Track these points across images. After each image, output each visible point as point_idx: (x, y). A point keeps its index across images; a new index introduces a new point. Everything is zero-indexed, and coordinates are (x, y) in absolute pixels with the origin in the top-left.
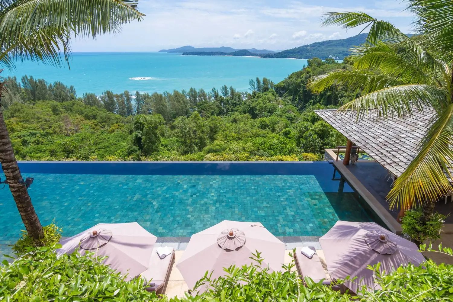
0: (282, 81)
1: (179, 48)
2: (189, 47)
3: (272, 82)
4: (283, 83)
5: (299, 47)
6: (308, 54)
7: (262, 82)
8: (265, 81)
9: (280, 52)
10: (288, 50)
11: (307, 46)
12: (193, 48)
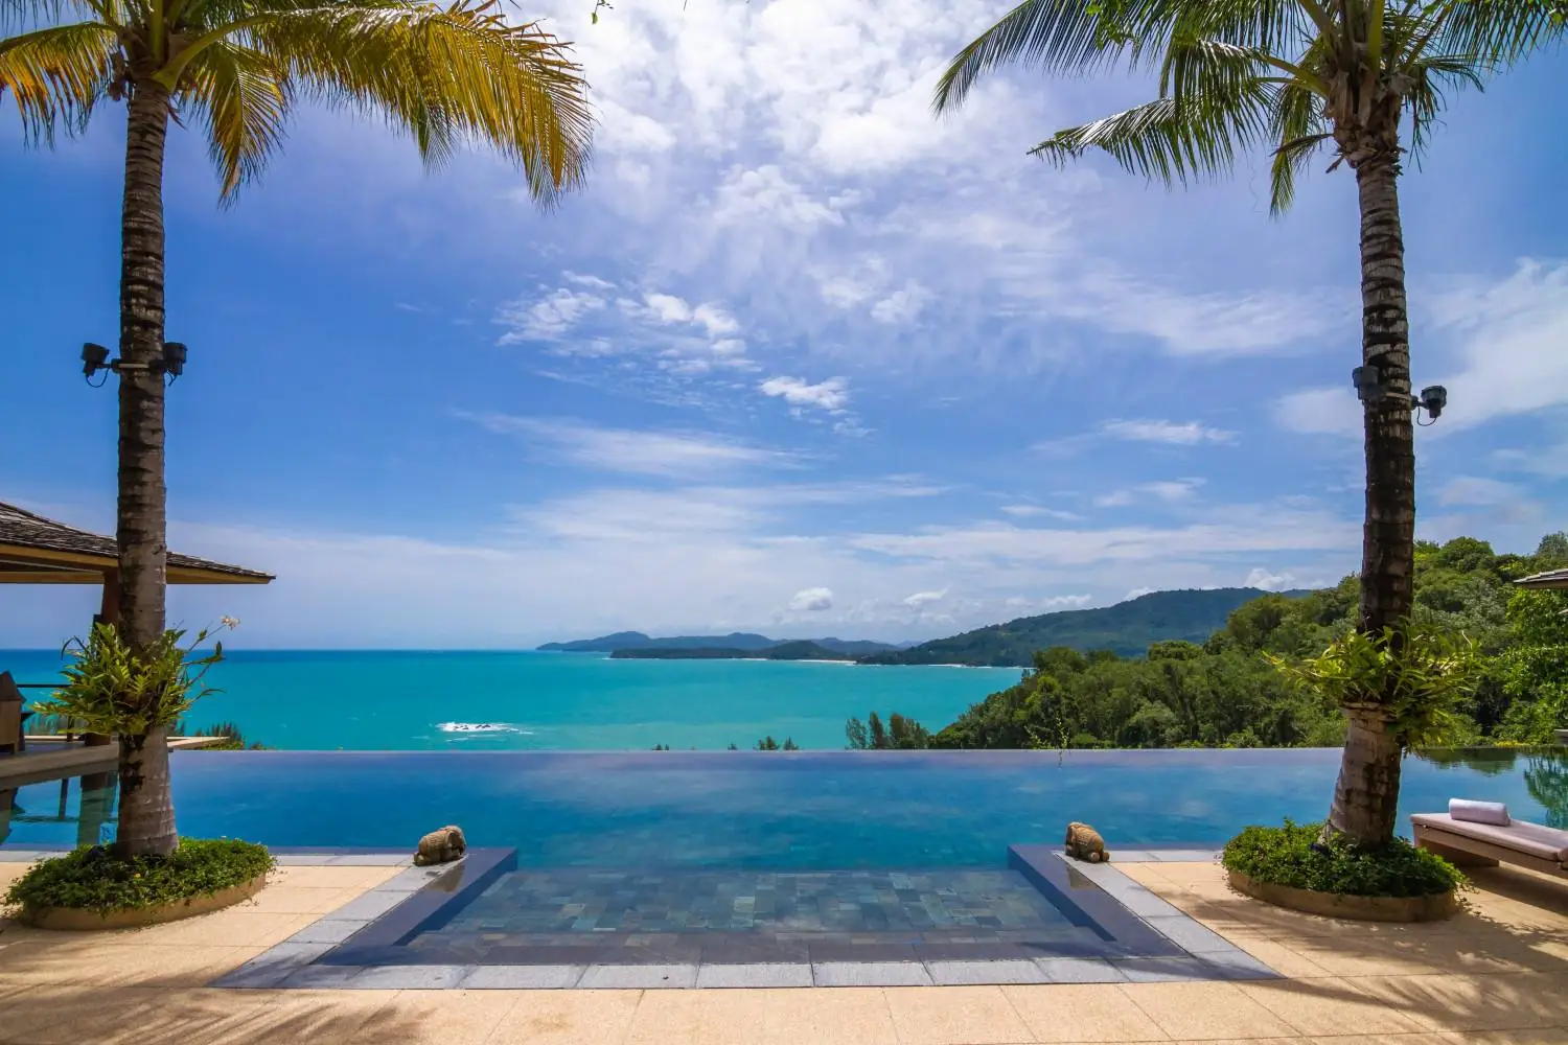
0: (954, 725)
1: (600, 639)
2: (634, 634)
3: (921, 727)
4: (959, 730)
5: (972, 633)
6: (1003, 653)
7: (887, 727)
8: (896, 722)
9: (916, 646)
10: (937, 641)
11: (996, 628)
12: (644, 637)
